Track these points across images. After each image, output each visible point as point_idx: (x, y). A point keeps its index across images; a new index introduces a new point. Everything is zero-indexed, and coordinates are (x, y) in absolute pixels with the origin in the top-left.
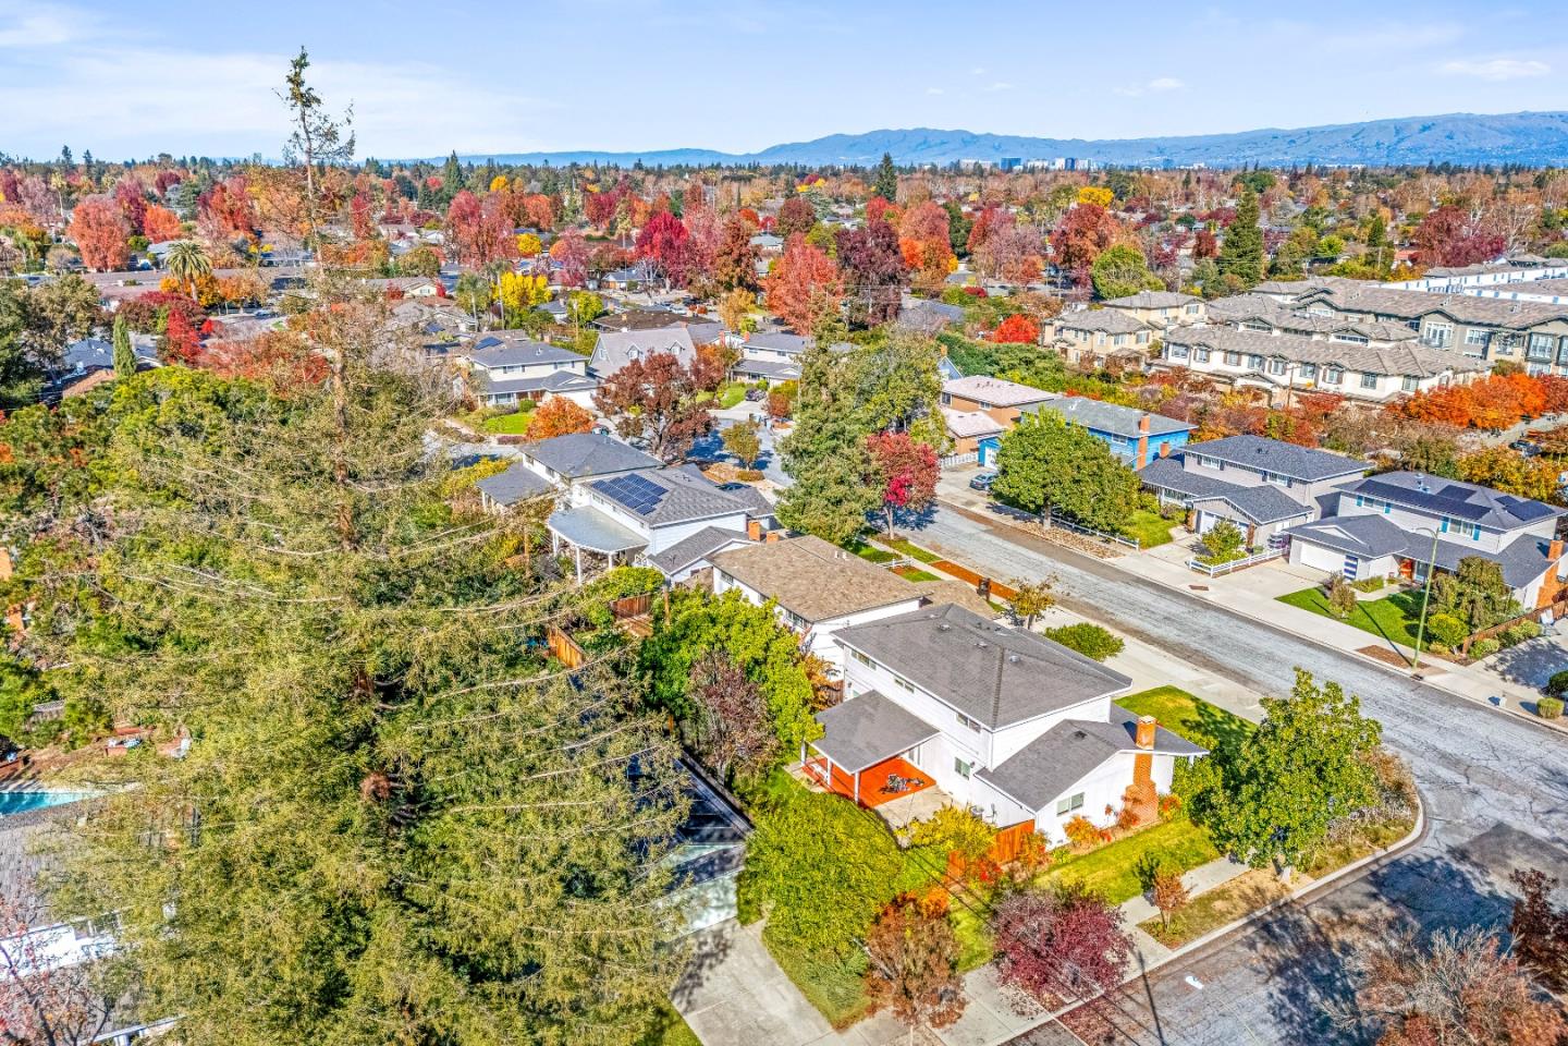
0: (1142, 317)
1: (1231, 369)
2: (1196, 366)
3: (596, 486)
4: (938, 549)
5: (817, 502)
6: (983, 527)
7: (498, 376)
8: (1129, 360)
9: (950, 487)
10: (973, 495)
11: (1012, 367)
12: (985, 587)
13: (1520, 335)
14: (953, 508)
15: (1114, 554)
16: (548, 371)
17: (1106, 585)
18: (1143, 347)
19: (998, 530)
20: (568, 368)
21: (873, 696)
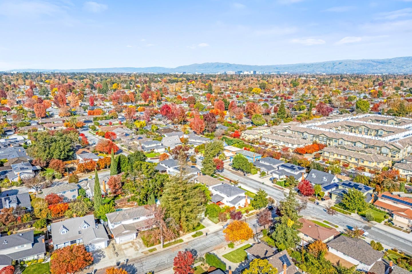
0: (259, 131)
1: (272, 142)
2: (267, 141)
3: (175, 168)
4: (224, 176)
5: (207, 170)
6: (230, 172)
7: (147, 146)
8: (256, 139)
9: (226, 165)
10: (229, 167)
11: (235, 143)
12: (231, 181)
13: (318, 136)
14: (226, 169)
15: (249, 176)
16: (155, 145)
17: (247, 180)
18: (259, 137)
19: (233, 172)
20: (158, 144)
21: (217, 195)
